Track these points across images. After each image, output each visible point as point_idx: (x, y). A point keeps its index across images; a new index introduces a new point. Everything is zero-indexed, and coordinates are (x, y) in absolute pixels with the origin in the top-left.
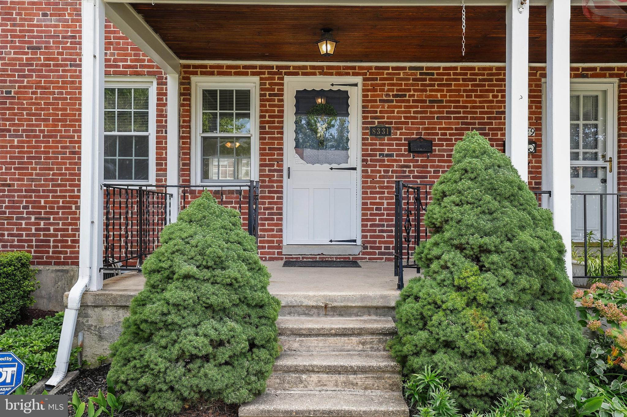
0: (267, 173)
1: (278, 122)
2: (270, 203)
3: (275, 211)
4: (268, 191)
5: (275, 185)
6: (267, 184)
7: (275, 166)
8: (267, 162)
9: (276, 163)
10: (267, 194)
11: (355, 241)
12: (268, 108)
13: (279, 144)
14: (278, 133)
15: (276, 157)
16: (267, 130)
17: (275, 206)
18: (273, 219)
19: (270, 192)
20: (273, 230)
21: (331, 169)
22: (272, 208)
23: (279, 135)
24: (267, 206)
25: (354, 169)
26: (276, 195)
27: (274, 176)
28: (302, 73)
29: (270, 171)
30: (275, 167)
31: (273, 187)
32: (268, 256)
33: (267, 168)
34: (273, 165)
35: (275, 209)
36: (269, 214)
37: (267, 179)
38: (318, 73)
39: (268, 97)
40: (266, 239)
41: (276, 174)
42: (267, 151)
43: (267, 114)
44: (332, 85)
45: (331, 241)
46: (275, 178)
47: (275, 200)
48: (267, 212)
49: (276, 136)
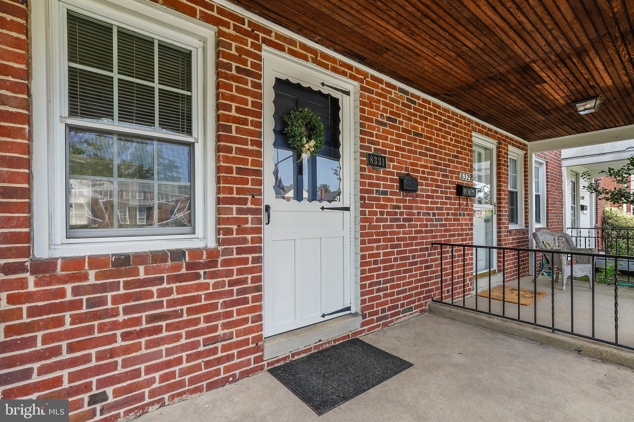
0: (235, 215)
1: (254, 124)
2: (240, 272)
3: (250, 285)
4: (237, 249)
5: (249, 237)
6: (235, 236)
7: (249, 203)
8: (235, 195)
9: (250, 197)
10: (235, 256)
11: (349, 309)
12: (234, 93)
13: (254, 163)
14: (254, 143)
15: (249, 186)
16: (234, 134)
17: (250, 276)
18: (246, 301)
19: (240, 251)
20: (246, 321)
21: (323, 208)
22: (245, 281)
23: (255, 148)
24: (235, 277)
25: (347, 209)
26: (250, 256)
27: (246, 221)
28: (289, 49)
29: (239, 211)
30: (249, 205)
31: (245, 241)
32: (237, 372)
33: (234, 207)
34: (245, 201)
35: (249, 281)
36: (239, 292)
37: (235, 227)
38: (310, 59)
39: (234, 72)
40: (235, 339)
41: (250, 217)
42: (234, 175)
43: (234, 105)
44: (323, 84)
45: (323, 316)
46: (249, 225)
47: (250, 265)
48: (235, 288)
49: (250, 147)
